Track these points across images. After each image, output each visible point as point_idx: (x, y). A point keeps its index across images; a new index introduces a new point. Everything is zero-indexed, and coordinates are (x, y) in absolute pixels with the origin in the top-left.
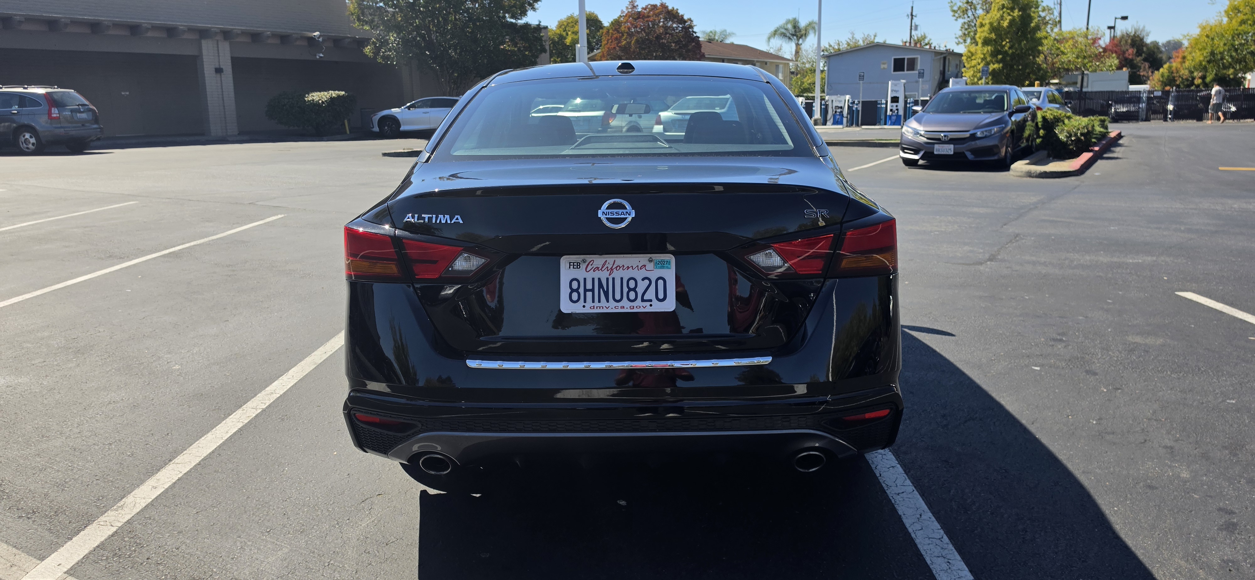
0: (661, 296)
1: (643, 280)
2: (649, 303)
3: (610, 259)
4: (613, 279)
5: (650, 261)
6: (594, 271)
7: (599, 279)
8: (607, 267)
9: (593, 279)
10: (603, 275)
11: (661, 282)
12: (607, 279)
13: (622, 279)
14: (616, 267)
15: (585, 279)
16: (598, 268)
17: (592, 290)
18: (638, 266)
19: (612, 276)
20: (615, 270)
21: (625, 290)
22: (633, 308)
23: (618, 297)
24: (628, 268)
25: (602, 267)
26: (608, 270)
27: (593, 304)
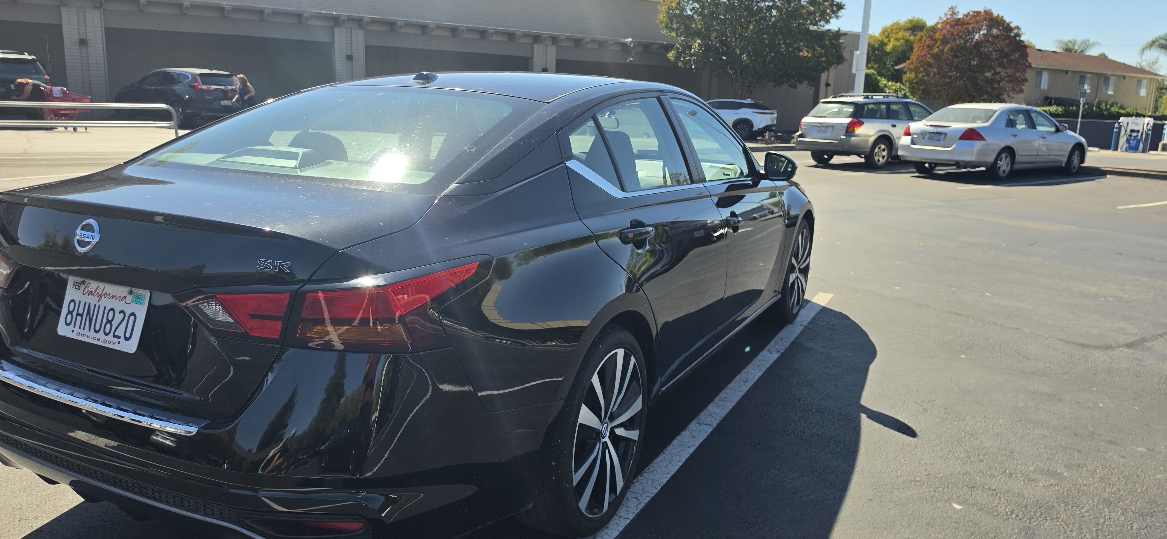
0: (128, 335)
1: (120, 313)
2: (117, 340)
3: (102, 285)
4: (99, 306)
5: (130, 293)
6: (89, 295)
7: (89, 304)
8: (98, 293)
9: (85, 303)
10: (93, 300)
11: (132, 318)
12: (95, 305)
13: (105, 307)
14: (105, 294)
15: (80, 302)
16: (91, 292)
17: (82, 315)
18: (120, 297)
19: (99, 303)
20: (103, 297)
21: (105, 321)
22: (106, 342)
23: (97, 328)
24: (113, 297)
25: (95, 292)
26: (98, 296)
27: (79, 331)
